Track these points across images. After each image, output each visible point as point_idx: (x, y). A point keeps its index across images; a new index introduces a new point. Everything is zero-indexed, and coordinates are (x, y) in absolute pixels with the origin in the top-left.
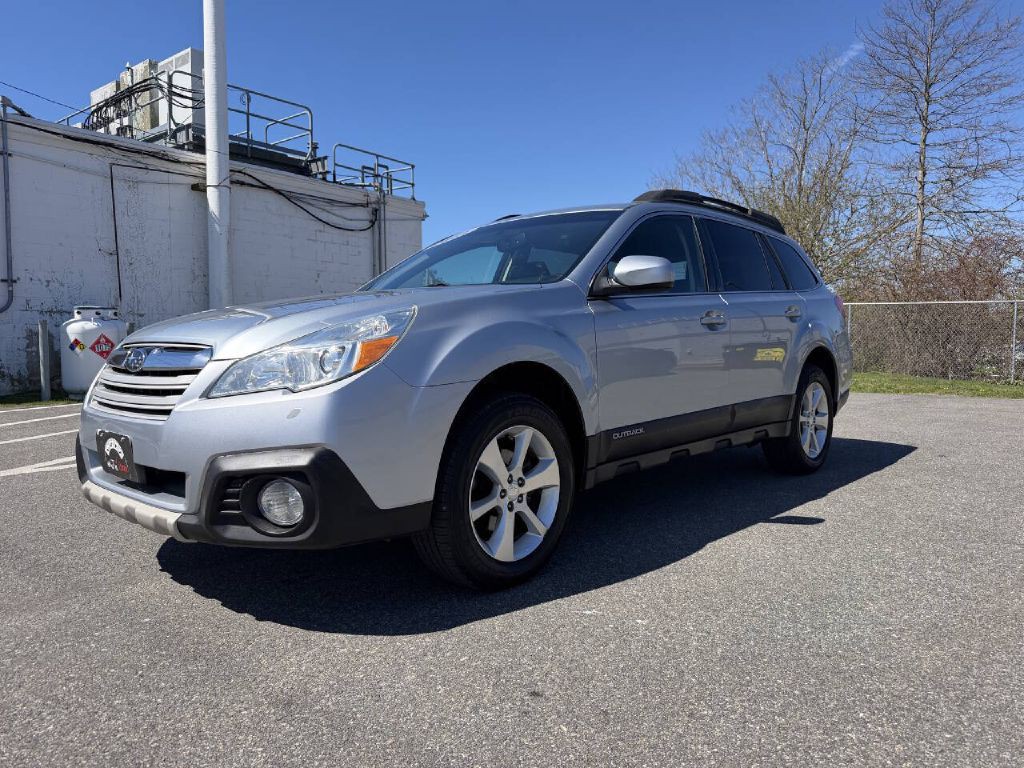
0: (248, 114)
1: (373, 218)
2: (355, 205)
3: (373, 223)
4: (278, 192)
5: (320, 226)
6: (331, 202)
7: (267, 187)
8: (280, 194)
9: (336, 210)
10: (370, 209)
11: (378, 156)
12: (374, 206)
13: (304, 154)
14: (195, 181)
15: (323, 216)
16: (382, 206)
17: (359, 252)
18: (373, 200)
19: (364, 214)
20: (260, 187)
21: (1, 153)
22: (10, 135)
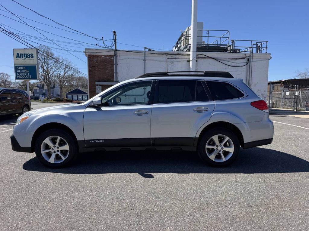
0: (208, 37)
1: (247, 62)
2: (240, 58)
3: (247, 63)
4: (213, 58)
5: (227, 66)
6: (232, 59)
7: (210, 58)
8: (214, 59)
9: (234, 61)
10: (246, 59)
11: (251, 41)
12: (248, 58)
13: (226, 45)
14: (188, 59)
15: (229, 63)
16: (251, 57)
17: (241, 73)
18: (248, 55)
19: (244, 61)
20: (207, 58)
21: (144, 60)
22: (146, 56)
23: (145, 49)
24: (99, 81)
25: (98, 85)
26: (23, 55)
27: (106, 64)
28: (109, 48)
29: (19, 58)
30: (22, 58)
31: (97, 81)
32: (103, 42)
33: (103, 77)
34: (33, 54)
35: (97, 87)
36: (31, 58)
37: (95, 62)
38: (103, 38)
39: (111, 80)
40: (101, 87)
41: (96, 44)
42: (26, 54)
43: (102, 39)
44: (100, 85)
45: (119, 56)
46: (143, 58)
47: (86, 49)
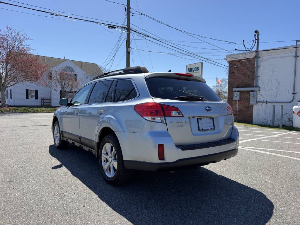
21: (295, 57)
22: (298, 51)
23: (297, 43)
24: (238, 87)
25: (235, 91)
26: (192, 69)
27: (246, 68)
28: (250, 50)
29: (189, 72)
30: (192, 71)
31: (236, 87)
32: (244, 45)
33: (242, 83)
34: (198, 67)
35: (234, 93)
36: (197, 71)
37: (236, 67)
38: (244, 41)
39: (251, 85)
40: (238, 93)
41: (236, 49)
42: (194, 68)
43: (242, 42)
44: (238, 91)
45: (261, 57)
46: (294, 54)
47: (227, 56)
